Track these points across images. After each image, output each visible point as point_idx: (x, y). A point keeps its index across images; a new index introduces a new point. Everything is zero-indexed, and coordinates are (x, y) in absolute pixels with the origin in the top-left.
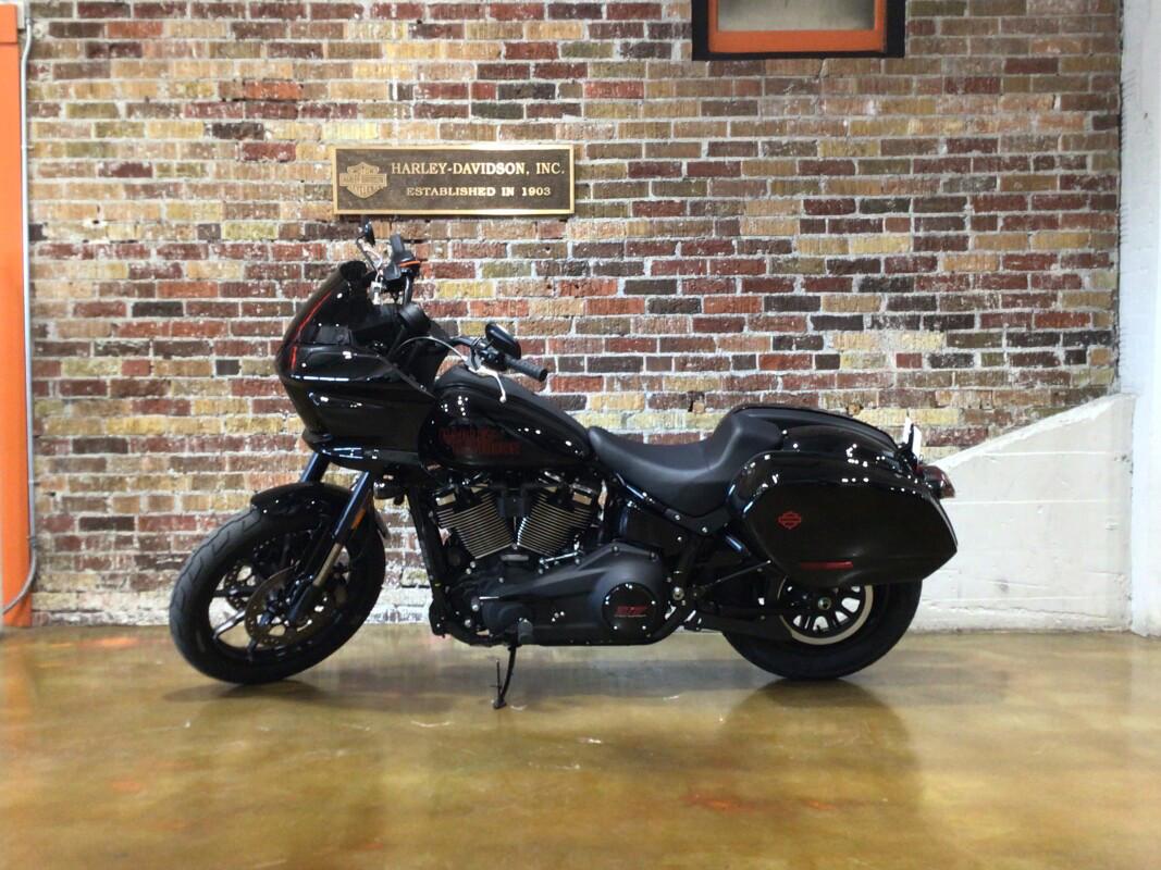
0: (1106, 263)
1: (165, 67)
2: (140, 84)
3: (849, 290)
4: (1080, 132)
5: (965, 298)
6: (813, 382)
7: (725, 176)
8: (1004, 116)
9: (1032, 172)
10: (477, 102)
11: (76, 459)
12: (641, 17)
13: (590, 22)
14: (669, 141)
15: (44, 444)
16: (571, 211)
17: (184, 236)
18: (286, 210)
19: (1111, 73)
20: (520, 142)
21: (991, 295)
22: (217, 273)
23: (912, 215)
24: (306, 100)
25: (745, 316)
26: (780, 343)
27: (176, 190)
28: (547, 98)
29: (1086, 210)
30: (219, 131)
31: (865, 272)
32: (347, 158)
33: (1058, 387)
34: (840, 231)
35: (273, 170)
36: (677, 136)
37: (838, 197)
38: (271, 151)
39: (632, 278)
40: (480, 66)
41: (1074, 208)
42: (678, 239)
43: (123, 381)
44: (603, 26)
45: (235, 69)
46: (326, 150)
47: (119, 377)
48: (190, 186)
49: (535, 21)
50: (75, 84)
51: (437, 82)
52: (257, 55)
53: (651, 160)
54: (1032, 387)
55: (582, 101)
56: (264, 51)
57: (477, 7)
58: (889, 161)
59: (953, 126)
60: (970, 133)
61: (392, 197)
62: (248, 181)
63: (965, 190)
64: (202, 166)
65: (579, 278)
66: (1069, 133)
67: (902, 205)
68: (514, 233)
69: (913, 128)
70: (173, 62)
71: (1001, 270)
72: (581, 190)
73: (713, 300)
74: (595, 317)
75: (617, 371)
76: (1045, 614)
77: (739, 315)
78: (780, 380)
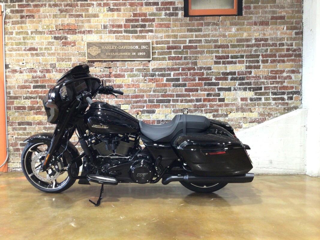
0: (298, 72)
1: (41, 21)
2: (34, 26)
3: (228, 80)
4: (291, 36)
5: (260, 82)
6: (218, 106)
7: (193, 49)
8: (270, 32)
9: (278, 47)
10: (125, 29)
11: (19, 127)
12: (170, 5)
13: (156, 7)
14: (178, 39)
15: (10, 123)
16: (151, 59)
17: (46, 67)
18: (74, 59)
19: (300, 20)
20: (137, 40)
21: (267, 81)
22: (55, 77)
23: (245, 59)
24: (79, 29)
25: (199, 87)
26: (208, 95)
27: (44, 54)
28: (144, 28)
29: (293, 58)
30: (56, 38)
31: (232, 75)
32: (90, 45)
33: (285, 106)
34: (225, 64)
35: (70, 48)
36: (180, 38)
37: (224, 55)
38: (69, 43)
39: (168, 77)
40: (126, 19)
41: (290, 57)
42: (180, 67)
43: (30, 106)
44: (159, 8)
45: (60, 21)
46: (84, 43)
47: (30, 105)
48: (48, 53)
49: (141, 7)
50: (17, 26)
51: (114, 24)
52: (66, 17)
53: (173, 45)
54: (278, 107)
55: (154, 29)
56: (67, 16)
57: (125, 3)
58: (239, 44)
59: (256, 35)
60: (261, 37)
61: (102, 55)
62: (63, 52)
63: (259, 52)
64: (51, 48)
65: (153, 78)
66: (288, 37)
67: (242, 57)
68: (136, 65)
69: (245, 35)
70: (43, 20)
71: (270, 75)
72: (154, 53)
73: (190, 83)
74: (158, 88)
75: (164, 103)
76: (282, 170)
77: (197, 87)
78: (208, 105)
